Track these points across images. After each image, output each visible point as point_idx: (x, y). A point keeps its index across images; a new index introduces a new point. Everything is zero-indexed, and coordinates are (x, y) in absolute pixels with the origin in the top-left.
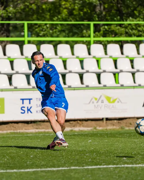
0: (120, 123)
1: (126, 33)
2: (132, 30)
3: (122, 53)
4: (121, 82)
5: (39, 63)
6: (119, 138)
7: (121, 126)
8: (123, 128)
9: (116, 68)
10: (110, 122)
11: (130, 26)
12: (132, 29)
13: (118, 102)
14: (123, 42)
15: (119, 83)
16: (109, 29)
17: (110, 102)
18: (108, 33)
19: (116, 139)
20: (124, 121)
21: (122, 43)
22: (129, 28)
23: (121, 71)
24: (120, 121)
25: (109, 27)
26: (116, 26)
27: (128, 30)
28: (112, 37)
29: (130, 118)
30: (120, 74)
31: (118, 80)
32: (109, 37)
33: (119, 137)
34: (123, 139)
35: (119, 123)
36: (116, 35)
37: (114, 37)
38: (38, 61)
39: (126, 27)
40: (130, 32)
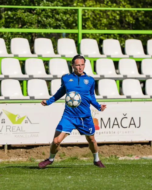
0: (29, 153)
1: (39, 22)
2: (47, 19)
3: (33, 52)
4: (31, 94)
5: (81, 68)
6: (26, 175)
7: (30, 157)
8: (32, 160)
9: (24, 72)
10: (14, 151)
11: (44, 12)
12: (47, 17)
13: (26, 122)
14: (33, 34)
15: (27, 95)
16: (14, 15)
17: (14, 122)
18: (13, 22)
19: (22, 176)
20: (35, 150)
21: (32, 37)
22: (42, 15)
23: (31, 77)
24: (28, 151)
25: (14, 13)
26: (24, 12)
27: (42, 18)
28: (18, 28)
29: (42, 145)
30: (29, 81)
31: (27, 91)
32: (14, 27)
33: (27, 173)
34: (32, 177)
35: (26, 152)
36: (24, 24)
37: (21, 28)
38: (79, 65)
39: (38, 14)
40: (44, 21)
